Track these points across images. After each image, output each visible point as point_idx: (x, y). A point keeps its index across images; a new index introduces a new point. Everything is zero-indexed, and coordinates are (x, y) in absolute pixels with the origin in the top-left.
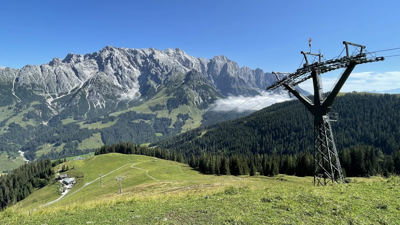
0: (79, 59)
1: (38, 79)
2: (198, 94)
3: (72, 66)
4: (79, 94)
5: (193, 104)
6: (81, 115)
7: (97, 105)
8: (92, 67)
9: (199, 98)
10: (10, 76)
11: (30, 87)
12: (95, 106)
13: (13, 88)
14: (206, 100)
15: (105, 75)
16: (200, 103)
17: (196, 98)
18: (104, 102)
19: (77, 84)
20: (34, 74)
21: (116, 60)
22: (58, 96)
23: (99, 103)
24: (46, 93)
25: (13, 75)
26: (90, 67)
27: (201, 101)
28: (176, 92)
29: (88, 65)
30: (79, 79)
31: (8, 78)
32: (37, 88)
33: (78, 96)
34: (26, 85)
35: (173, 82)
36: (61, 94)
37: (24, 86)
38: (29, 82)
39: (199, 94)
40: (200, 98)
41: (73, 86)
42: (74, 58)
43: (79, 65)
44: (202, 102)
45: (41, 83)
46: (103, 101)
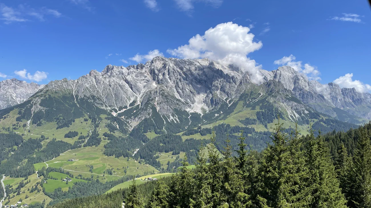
0: (122, 71)
1: (96, 91)
2: (290, 107)
3: (124, 78)
4: (149, 107)
5: (289, 118)
6: (161, 130)
7: (170, 119)
8: (143, 80)
9: (292, 112)
10: (70, 88)
11: (91, 99)
12: (169, 120)
13: (75, 100)
14: (303, 115)
15: (165, 87)
16: (296, 118)
17: (289, 112)
18: (176, 117)
19: (133, 98)
20: (91, 85)
21: (173, 72)
22: (119, 111)
23: (171, 118)
24: (106, 106)
25: (72, 87)
26: (141, 79)
27: (297, 116)
28: (261, 104)
29: (139, 78)
30: (134, 93)
31: (67, 89)
32: (97, 101)
33: (149, 109)
34: (87, 97)
35: (247, 94)
36: (121, 108)
37: (86, 98)
38: (88, 95)
39: (292, 108)
40: (294, 112)
41: (130, 100)
42: (115, 70)
43: (131, 76)
44: (299, 116)
45: (99, 96)
46: (175, 115)
